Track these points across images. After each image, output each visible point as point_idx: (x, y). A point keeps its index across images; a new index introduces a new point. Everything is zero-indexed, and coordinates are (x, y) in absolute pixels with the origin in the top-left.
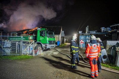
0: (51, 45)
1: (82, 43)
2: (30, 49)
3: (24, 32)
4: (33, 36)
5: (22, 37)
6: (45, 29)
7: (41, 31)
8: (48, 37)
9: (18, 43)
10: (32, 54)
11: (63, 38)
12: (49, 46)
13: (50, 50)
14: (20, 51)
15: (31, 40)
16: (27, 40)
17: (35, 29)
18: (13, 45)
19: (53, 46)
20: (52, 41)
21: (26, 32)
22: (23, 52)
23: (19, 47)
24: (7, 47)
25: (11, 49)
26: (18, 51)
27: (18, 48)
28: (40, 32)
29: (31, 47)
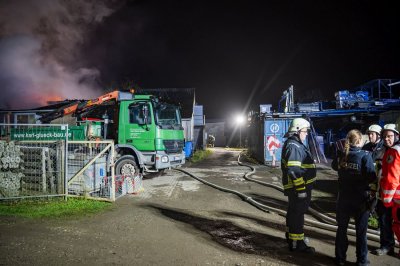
0: (172, 157)
1: (273, 147)
2: (98, 173)
3: (66, 110)
4: (103, 124)
5: (63, 128)
6: (148, 97)
7: (132, 104)
8: (161, 127)
9: (47, 149)
10: (102, 192)
11: (198, 130)
12: (165, 159)
13: (163, 174)
14: (56, 182)
15: (94, 138)
16: (78, 138)
17: (107, 98)
18: (31, 157)
19: (177, 161)
20: (173, 142)
21: (73, 108)
22: (68, 184)
23: (54, 166)
24: (5, 167)
25: (21, 175)
26: (49, 183)
27: (51, 170)
28: (130, 107)
29: (98, 166)
